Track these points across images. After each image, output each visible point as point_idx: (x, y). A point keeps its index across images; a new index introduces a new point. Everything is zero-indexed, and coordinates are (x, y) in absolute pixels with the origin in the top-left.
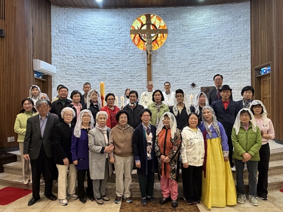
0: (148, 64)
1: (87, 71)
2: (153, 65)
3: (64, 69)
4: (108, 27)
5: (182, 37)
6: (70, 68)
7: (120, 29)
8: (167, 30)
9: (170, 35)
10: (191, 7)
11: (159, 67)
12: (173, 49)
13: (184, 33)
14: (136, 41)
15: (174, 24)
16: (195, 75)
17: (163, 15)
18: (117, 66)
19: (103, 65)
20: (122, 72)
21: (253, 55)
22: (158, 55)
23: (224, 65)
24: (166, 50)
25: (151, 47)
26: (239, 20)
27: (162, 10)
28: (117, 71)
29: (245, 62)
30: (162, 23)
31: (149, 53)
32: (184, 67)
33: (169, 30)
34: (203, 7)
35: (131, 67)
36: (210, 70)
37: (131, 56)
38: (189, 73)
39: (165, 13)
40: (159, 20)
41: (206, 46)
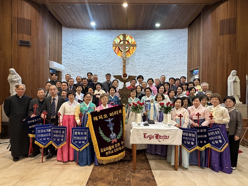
0: (123, 66)
1: (85, 69)
2: (127, 66)
3: (70, 68)
4: (99, 41)
5: (145, 49)
6: (74, 67)
7: (106, 43)
8: (136, 44)
9: (138, 48)
10: (152, 31)
11: (131, 68)
12: (140, 57)
13: (147, 47)
14: (116, 51)
15: (141, 41)
16: (153, 74)
17: (134, 35)
18: (104, 66)
19: (95, 65)
20: (107, 71)
21: (189, 62)
22: (130, 60)
23: (171, 68)
24: (135, 57)
25: (126, 56)
26: (181, 40)
27: (133, 32)
28: (103, 69)
29: (184, 66)
30: (133, 41)
31: (124, 59)
32: (146, 68)
33: (137, 44)
34: (159, 31)
35: (113, 68)
36: (162, 71)
37: (113, 61)
38: (149, 72)
39: (135, 34)
40: (131, 38)
41: (160, 56)
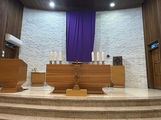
1: (43, 46)
3: (28, 44)
4: (57, 21)
5: (101, 28)
6: (32, 43)
10: (106, 11)
16: (109, 50)
23: (127, 44)
26: (136, 17)
28: (61, 46)
29: (141, 42)
34: (114, 11)
38: (106, 49)
41: (116, 33)
